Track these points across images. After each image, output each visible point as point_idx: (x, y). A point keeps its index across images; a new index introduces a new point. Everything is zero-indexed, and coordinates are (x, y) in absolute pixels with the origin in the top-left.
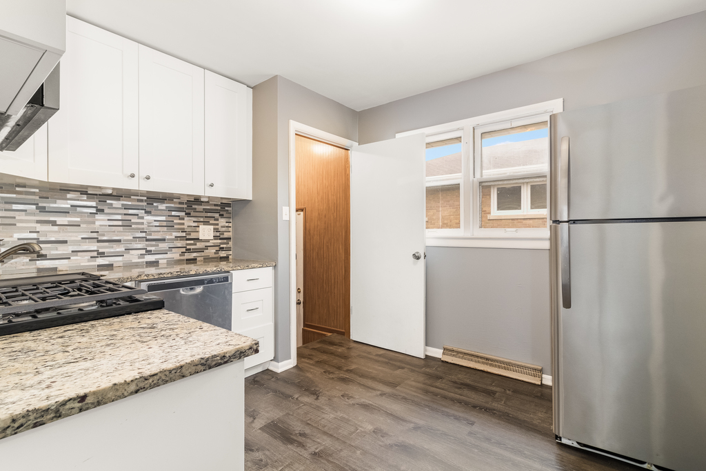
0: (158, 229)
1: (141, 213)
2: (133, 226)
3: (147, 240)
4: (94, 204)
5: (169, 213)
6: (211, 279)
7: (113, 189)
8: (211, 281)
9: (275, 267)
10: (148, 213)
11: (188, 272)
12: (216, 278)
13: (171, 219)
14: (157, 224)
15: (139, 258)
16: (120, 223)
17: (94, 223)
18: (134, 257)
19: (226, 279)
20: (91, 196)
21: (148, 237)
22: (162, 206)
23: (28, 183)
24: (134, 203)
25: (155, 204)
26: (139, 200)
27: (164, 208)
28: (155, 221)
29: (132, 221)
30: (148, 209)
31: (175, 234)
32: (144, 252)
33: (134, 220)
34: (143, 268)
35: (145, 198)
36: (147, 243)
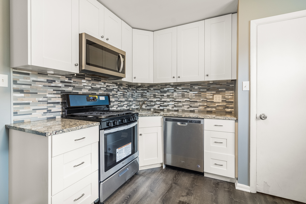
0: (194, 97)
1: (188, 91)
2: (185, 96)
3: (190, 102)
4: (173, 89)
5: (199, 90)
6: (192, 121)
7: (174, 83)
8: (191, 121)
9: (237, 121)
10: (191, 91)
11: (182, 115)
12: (194, 121)
13: (200, 93)
14: (194, 95)
15: (187, 108)
16: (181, 95)
17: (173, 95)
18: (185, 108)
19: (200, 122)
20: (172, 86)
21: (191, 100)
22: (196, 87)
23: (158, 84)
24: (185, 87)
25: (193, 87)
26: (188, 86)
27: (197, 88)
28: (193, 94)
29: (185, 94)
30: (191, 89)
31: (202, 99)
32: (189, 106)
33: (186, 94)
34: (188, 112)
35: (190, 85)
36: (190, 103)
